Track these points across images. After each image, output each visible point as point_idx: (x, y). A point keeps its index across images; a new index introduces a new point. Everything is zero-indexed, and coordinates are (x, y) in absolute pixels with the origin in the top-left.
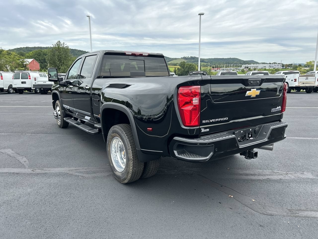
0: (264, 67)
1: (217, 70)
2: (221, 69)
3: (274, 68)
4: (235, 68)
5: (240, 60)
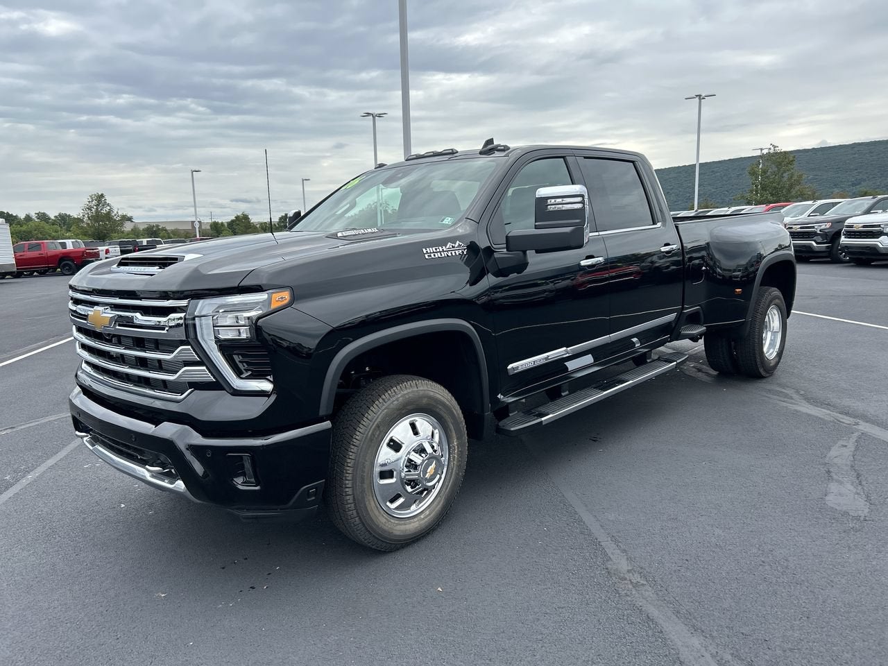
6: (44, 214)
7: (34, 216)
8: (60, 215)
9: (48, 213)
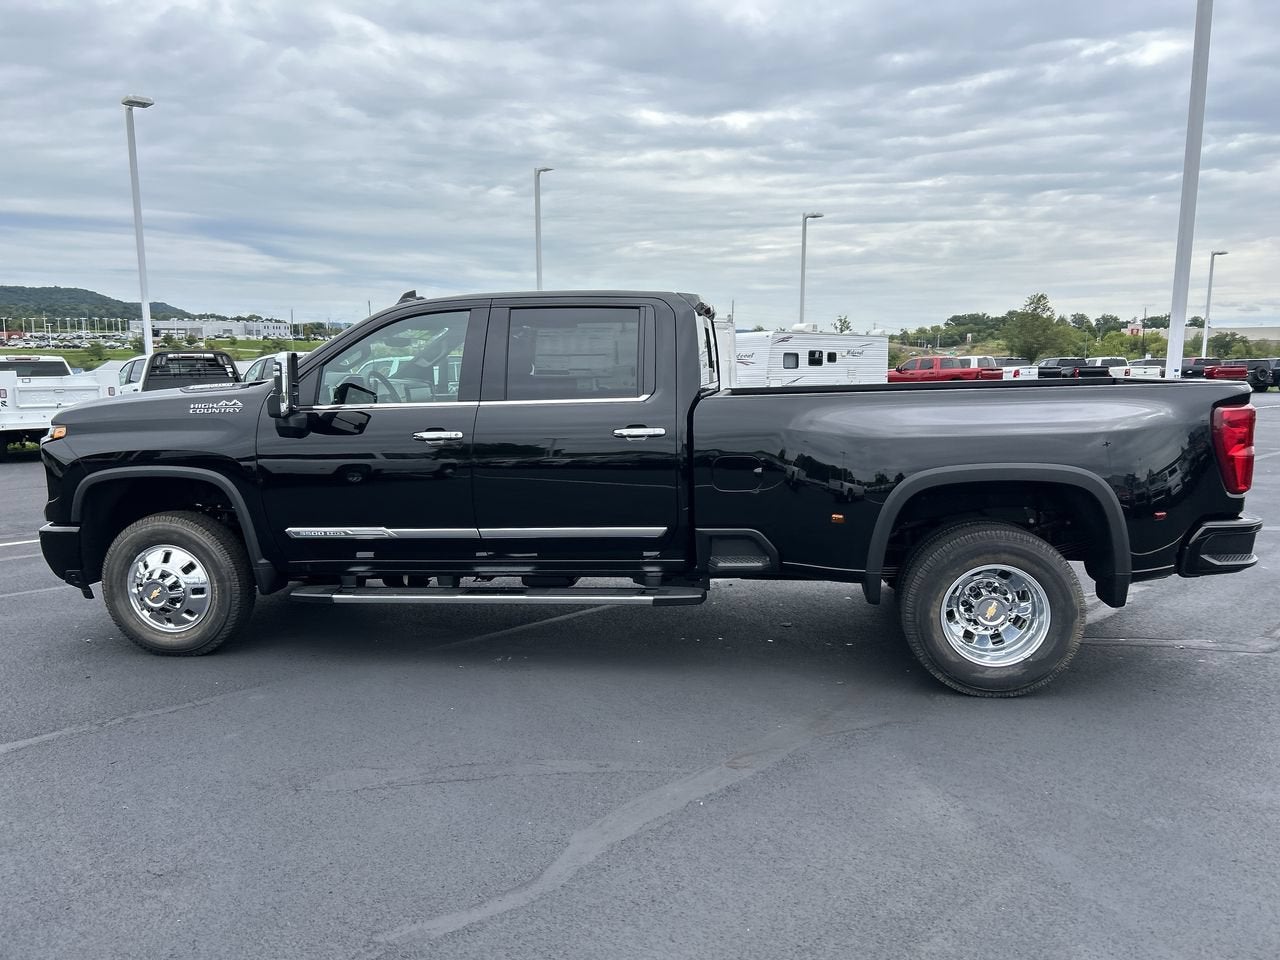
0: (225, 331)
1: (12, 343)
2: (28, 335)
3: (265, 338)
4: (97, 335)
5: (104, 301)
6: (1083, 317)
7: (1069, 319)
8: (1103, 317)
9: (1087, 314)
